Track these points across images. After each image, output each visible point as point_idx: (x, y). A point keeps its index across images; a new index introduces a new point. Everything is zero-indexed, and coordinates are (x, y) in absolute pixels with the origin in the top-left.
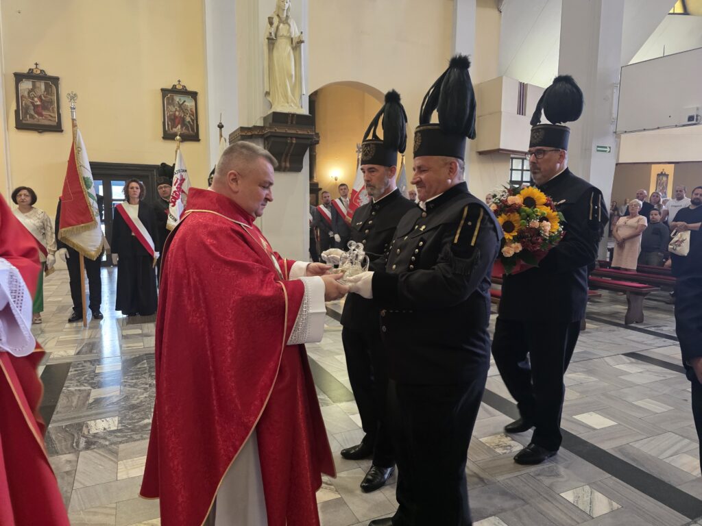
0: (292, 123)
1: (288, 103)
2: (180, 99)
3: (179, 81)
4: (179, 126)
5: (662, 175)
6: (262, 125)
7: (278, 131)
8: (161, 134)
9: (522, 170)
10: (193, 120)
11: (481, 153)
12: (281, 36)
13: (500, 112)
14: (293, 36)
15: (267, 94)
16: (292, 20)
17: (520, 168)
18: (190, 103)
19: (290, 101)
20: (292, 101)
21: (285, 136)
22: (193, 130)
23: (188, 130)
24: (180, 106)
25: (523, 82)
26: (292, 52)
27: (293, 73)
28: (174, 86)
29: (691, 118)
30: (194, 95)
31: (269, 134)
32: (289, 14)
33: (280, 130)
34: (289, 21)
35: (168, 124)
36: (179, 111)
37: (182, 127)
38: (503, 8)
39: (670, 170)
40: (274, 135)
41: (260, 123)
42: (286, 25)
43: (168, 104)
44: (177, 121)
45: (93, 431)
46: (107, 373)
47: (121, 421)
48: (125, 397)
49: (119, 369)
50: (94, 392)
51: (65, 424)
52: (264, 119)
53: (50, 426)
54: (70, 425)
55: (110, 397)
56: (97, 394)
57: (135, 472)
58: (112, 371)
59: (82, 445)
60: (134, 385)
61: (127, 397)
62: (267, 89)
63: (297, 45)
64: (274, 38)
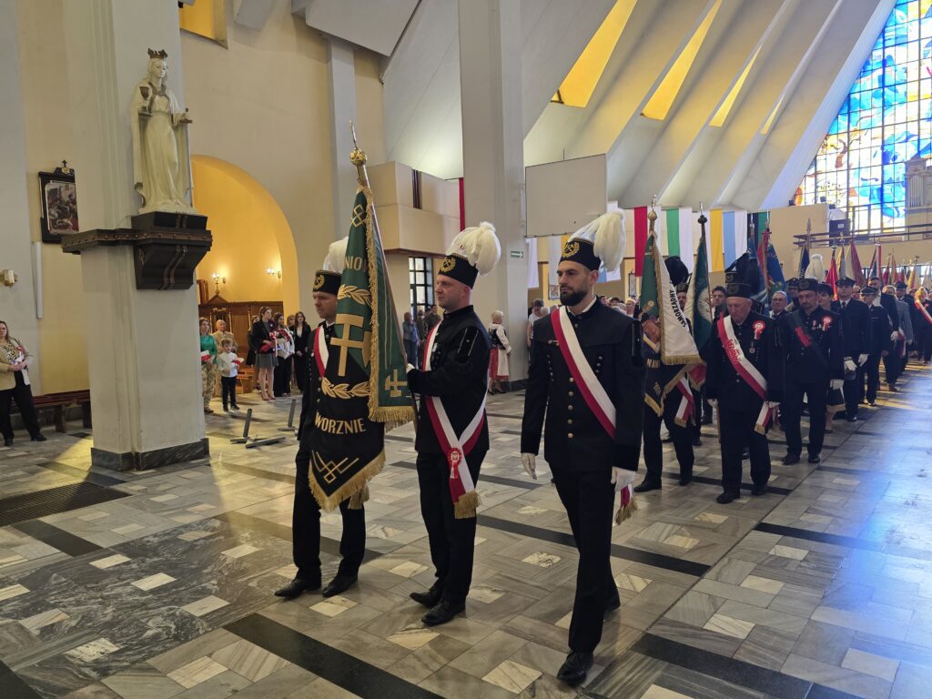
0: (181, 226)
6: (130, 228)
7: (163, 237)
9: (415, 271)
12: (157, 112)
14: (173, 112)
15: (139, 185)
16: (170, 91)
17: (412, 268)
19: (174, 196)
20: (178, 198)
21: (173, 244)
25: (416, 169)
26: (173, 133)
27: (177, 161)
31: (151, 241)
32: (166, 83)
33: (165, 235)
34: (166, 92)
38: (385, 79)
40: (157, 243)
41: (127, 225)
42: (164, 98)
45: (88, 659)
46: (14, 599)
47: (114, 640)
48: (83, 617)
49: (26, 591)
50: (27, 622)
51: (35, 662)
52: (134, 219)
53: (14, 669)
54: (46, 662)
55: (60, 623)
56: (33, 623)
57: (202, 677)
58: (20, 596)
59: (94, 674)
60: (78, 603)
61: (86, 617)
62: (138, 178)
63: (181, 124)
64: (147, 113)
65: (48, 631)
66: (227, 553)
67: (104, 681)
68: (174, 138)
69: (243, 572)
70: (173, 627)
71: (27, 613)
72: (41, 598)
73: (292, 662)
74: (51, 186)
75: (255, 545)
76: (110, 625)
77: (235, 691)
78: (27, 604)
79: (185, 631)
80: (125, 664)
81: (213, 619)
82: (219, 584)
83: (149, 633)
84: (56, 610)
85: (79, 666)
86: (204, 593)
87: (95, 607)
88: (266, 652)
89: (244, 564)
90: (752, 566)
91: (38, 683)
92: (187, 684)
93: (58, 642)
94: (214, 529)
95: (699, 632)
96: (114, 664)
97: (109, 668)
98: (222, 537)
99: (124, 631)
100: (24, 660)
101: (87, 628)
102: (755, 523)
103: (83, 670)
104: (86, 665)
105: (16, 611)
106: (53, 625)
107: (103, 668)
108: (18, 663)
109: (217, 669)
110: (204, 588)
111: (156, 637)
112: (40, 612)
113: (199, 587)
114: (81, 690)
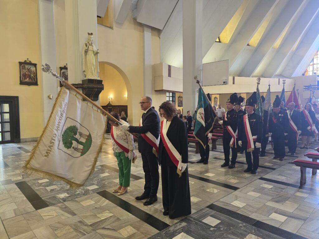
0: (95, 83)
1: (93, 75)
2: (28, 67)
3: (28, 59)
4: (28, 79)
5: (215, 98)
6: (81, 83)
7: (90, 86)
8: (19, 82)
9: (169, 96)
10: (34, 76)
11: (156, 91)
12: (90, 50)
13: (162, 76)
14: (94, 50)
15: (84, 71)
17: (168, 96)
18: (33, 69)
19: (94, 74)
20: (95, 75)
21: (93, 88)
22: (35, 80)
23: (32, 80)
24: (28, 70)
25: (169, 65)
26: (94, 56)
27: (95, 64)
28: (25, 61)
29: (224, 83)
30: (35, 65)
31: (86, 87)
33: (91, 85)
35: (22, 78)
36: (28, 72)
37: (29, 79)
38: (161, 37)
39: (218, 96)
40: (89, 88)
41: (81, 82)
42: (92, 46)
43: (23, 69)
44: (27, 76)
45: (61, 197)
46: (45, 182)
47: (68, 194)
48: (61, 188)
49: (48, 181)
50: (47, 188)
51: (48, 197)
52: (83, 81)
53: (43, 199)
54: (50, 197)
55: (55, 189)
56: (49, 188)
57: (88, 204)
58: (47, 182)
59: (62, 201)
60: (61, 184)
61: (62, 188)
62: (84, 69)
63: (96, 54)
64: (87, 51)
65: (52, 190)
66: (101, 175)
67: (64, 203)
68: (94, 58)
69: (104, 180)
70: (83, 192)
71: (48, 186)
72: (51, 183)
73: (112, 202)
74: (63, 71)
75: (109, 174)
76: (68, 190)
77: (96, 208)
78: (48, 184)
79: (86, 193)
80: (70, 199)
81: (94, 191)
82: (97, 182)
83: (77, 193)
84: (55, 186)
85: (59, 199)
86: (93, 184)
87: (65, 186)
88: (106, 199)
89: (105, 178)
90: (253, 189)
91: (48, 202)
92: (84, 205)
93: (54, 193)
94: (99, 169)
95: (228, 204)
96: (67, 199)
97: (66, 200)
98: (100, 171)
99: (71, 192)
100: (45, 197)
101: (62, 190)
102: (259, 177)
103: (60, 200)
104: (60, 199)
105: (45, 185)
106: (54, 189)
107: (64, 200)
108: (44, 197)
109: (93, 202)
110: (93, 183)
111: (79, 194)
112: (51, 186)
113: (92, 183)
114: (58, 204)
